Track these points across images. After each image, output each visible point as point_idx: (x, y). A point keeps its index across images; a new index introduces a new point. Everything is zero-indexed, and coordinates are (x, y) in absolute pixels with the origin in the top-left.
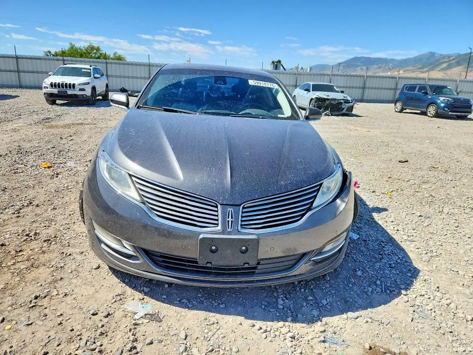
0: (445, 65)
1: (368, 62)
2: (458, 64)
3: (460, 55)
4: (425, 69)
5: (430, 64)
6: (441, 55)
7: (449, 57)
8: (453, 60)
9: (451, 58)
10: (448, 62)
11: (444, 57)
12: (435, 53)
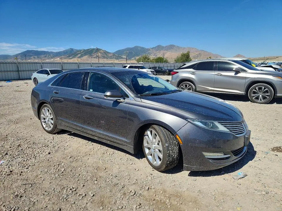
0: (79, 55)
1: (38, 54)
2: (85, 54)
3: (85, 50)
4: (71, 57)
5: (73, 54)
6: (76, 50)
7: (81, 51)
8: (83, 52)
9: (82, 52)
10: (80, 53)
11: (78, 51)
12: (73, 49)
